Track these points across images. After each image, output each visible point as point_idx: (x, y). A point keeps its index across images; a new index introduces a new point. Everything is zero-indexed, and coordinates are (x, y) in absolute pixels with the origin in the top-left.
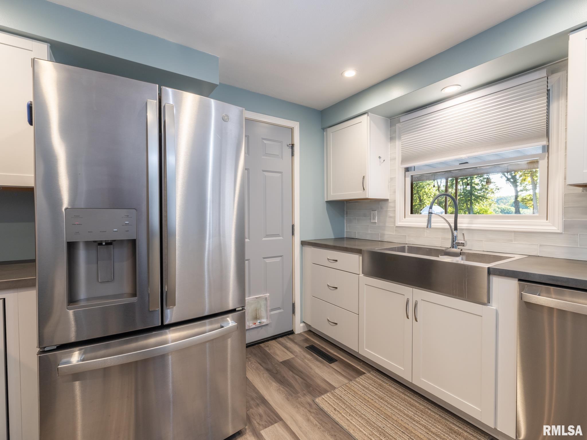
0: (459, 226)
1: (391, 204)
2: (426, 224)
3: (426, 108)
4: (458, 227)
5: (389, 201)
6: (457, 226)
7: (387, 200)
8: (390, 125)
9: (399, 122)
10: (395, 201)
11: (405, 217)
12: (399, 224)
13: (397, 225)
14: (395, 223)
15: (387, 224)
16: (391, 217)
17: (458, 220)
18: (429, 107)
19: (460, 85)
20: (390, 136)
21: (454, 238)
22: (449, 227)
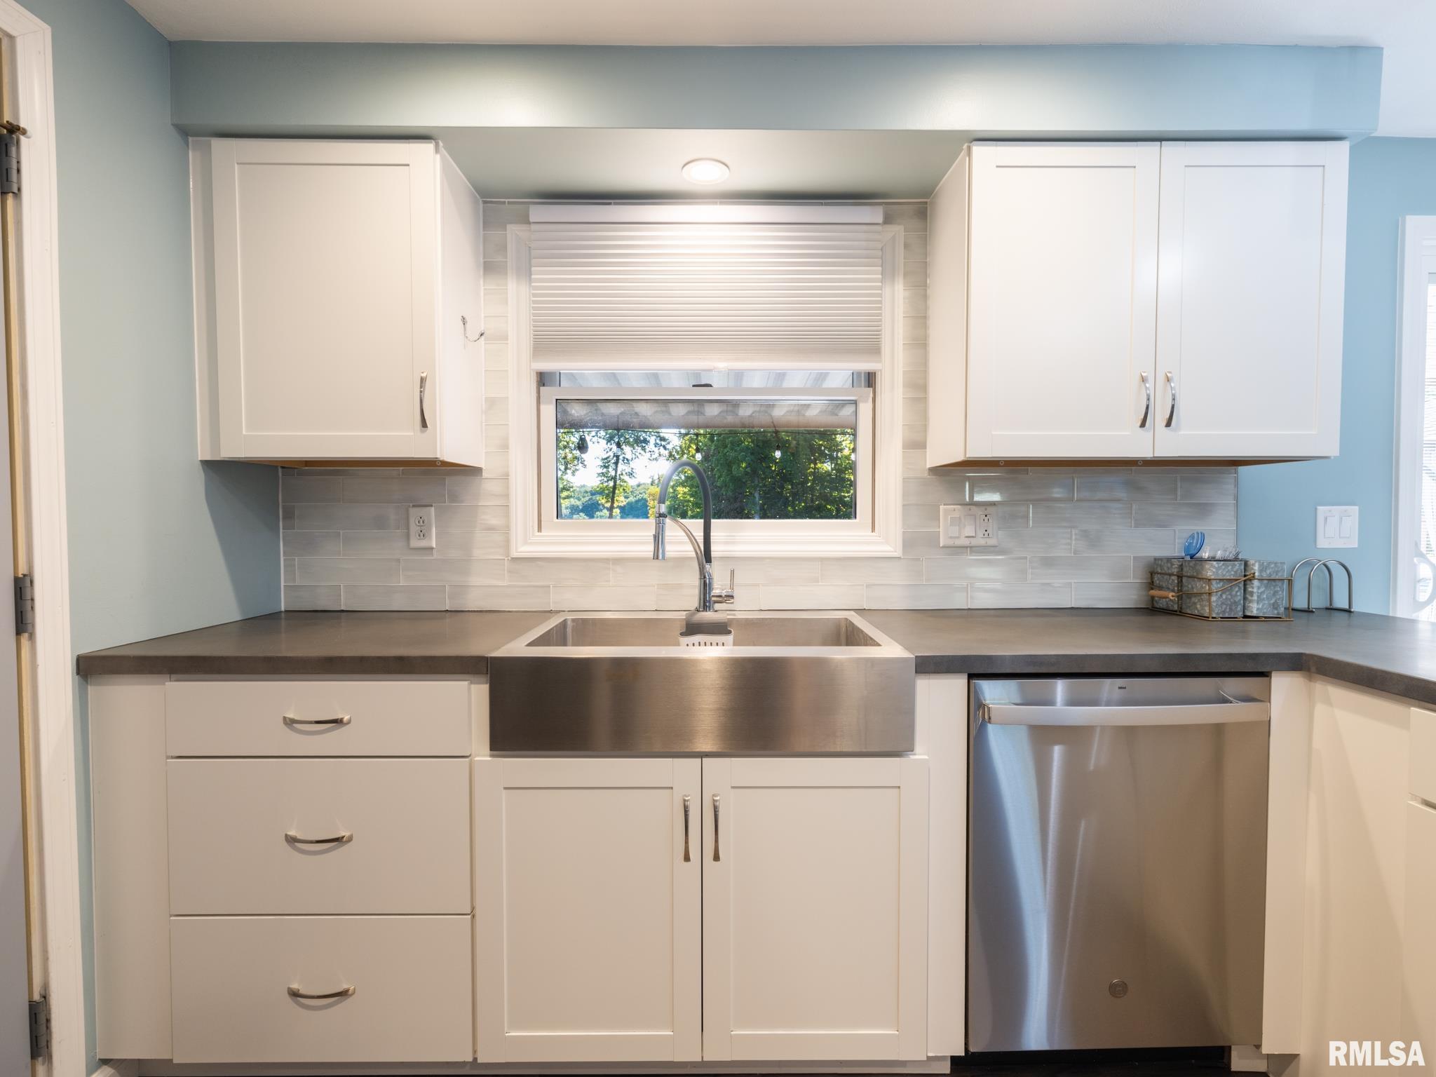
0: (716, 549)
1: (489, 486)
2: (651, 548)
3: (610, 204)
4: (712, 553)
5: (485, 474)
6: (710, 551)
7: (474, 471)
8: (484, 222)
9: (526, 221)
10: (505, 477)
11: (540, 529)
12: (522, 549)
13: (515, 555)
14: (507, 544)
15: (478, 553)
16: (491, 529)
17: (712, 534)
18: (615, 204)
19: (727, 166)
20: (484, 258)
21: (706, 586)
22: (695, 556)
